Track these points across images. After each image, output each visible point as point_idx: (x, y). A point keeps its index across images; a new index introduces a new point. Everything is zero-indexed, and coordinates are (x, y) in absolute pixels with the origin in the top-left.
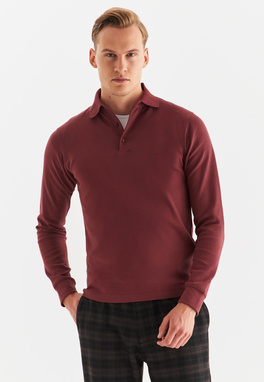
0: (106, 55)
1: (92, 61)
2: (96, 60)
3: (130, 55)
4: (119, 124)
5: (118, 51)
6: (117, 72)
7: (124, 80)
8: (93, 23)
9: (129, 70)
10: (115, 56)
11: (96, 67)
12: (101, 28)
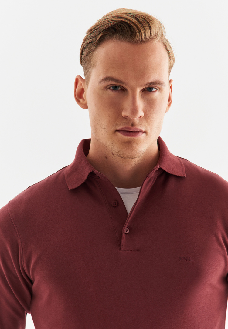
0: (107, 88)
1: (80, 96)
2: (89, 95)
3: (148, 90)
4: (119, 203)
5: (130, 82)
6: (126, 117)
7: (137, 132)
8: (84, 35)
9: (146, 116)
10: (124, 90)
11: (85, 106)
12: (101, 41)
